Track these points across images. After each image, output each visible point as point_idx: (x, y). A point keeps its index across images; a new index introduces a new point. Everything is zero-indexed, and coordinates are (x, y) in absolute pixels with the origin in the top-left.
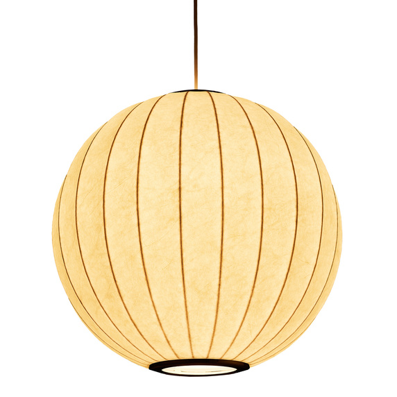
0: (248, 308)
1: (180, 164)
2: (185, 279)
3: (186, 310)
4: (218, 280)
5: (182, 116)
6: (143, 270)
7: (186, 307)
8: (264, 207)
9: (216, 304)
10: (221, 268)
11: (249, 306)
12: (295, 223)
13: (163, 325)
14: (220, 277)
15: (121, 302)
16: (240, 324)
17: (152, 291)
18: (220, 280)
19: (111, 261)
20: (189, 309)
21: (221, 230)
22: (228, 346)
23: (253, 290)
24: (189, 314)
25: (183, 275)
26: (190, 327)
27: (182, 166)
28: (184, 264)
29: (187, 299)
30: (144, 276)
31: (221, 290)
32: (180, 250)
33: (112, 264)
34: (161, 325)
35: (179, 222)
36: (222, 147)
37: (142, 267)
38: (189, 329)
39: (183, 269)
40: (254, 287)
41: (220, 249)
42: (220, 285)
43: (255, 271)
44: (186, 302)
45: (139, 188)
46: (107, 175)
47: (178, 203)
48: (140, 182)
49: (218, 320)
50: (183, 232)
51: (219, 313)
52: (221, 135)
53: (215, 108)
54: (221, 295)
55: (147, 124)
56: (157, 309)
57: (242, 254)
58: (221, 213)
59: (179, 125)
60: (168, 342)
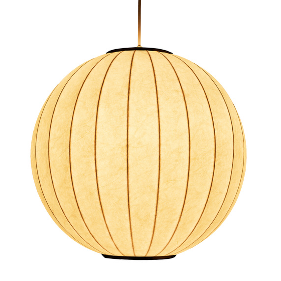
0: (176, 229)
1: (128, 126)
2: (130, 211)
3: (131, 231)
4: (155, 212)
5: (130, 82)
6: (99, 203)
7: (131, 229)
8: (191, 158)
9: (153, 228)
10: (157, 204)
11: (177, 228)
12: (213, 167)
13: (113, 239)
14: (156, 210)
15: (83, 222)
16: (170, 239)
17: (106, 217)
18: (156, 212)
19: (76, 194)
20: (133, 231)
21: (158, 177)
22: (161, 251)
23: (180, 218)
24: (133, 234)
25: (129, 209)
26: (133, 241)
27: (129, 127)
28: (130, 201)
29: (132, 224)
30: (100, 207)
31: (157, 219)
32: (127, 191)
33: (76, 196)
34: (112, 238)
35: (126, 171)
36: (160, 111)
37: (98, 201)
38: (132, 242)
39: (129, 205)
40: (181, 215)
41: (157, 191)
42: (156, 215)
43: (182, 205)
44: (131, 226)
45: (96, 143)
46: (72, 128)
47: (126, 157)
48: (97, 138)
49: (154, 237)
50: (129, 179)
51: (155, 233)
52: (159, 100)
53: (155, 75)
54: (157, 222)
55: (103, 88)
56: (109, 229)
57: (173, 194)
58: (158, 165)
59: (127, 92)
60: (117, 248)
